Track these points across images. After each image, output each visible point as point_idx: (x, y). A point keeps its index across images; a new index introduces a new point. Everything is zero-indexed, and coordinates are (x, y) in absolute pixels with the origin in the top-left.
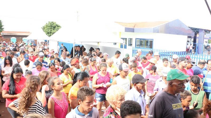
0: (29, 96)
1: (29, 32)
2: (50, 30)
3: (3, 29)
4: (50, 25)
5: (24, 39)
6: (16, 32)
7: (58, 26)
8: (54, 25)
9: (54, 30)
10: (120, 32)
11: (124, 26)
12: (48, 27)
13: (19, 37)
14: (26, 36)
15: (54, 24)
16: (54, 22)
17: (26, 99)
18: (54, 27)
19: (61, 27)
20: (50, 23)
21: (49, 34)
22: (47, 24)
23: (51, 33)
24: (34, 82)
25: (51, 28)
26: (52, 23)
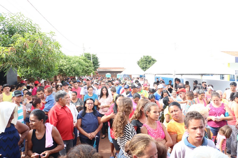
0: (124, 120)
1: (123, 68)
2: (145, 64)
3: (99, 65)
4: (145, 60)
5: (118, 74)
6: (111, 68)
7: (153, 61)
8: (149, 60)
9: (149, 64)
10: (229, 64)
11: (234, 55)
12: (143, 62)
13: (114, 73)
14: (120, 72)
15: (149, 58)
16: (149, 56)
17: (122, 123)
18: (150, 62)
19: (156, 61)
20: (145, 57)
21: (144, 69)
22: (142, 58)
23: (146, 68)
24: (127, 105)
25: (146, 63)
26: (147, 58)
